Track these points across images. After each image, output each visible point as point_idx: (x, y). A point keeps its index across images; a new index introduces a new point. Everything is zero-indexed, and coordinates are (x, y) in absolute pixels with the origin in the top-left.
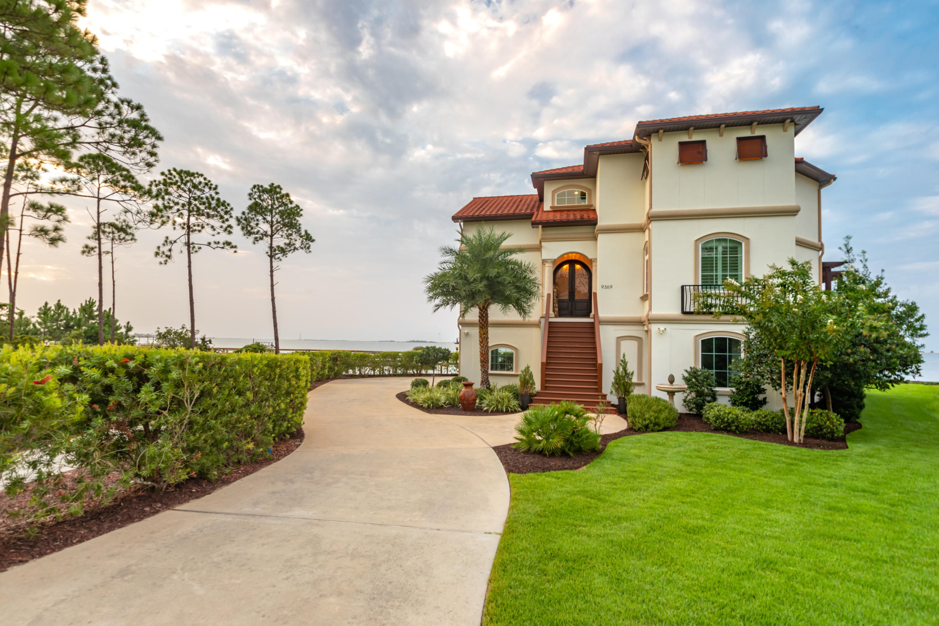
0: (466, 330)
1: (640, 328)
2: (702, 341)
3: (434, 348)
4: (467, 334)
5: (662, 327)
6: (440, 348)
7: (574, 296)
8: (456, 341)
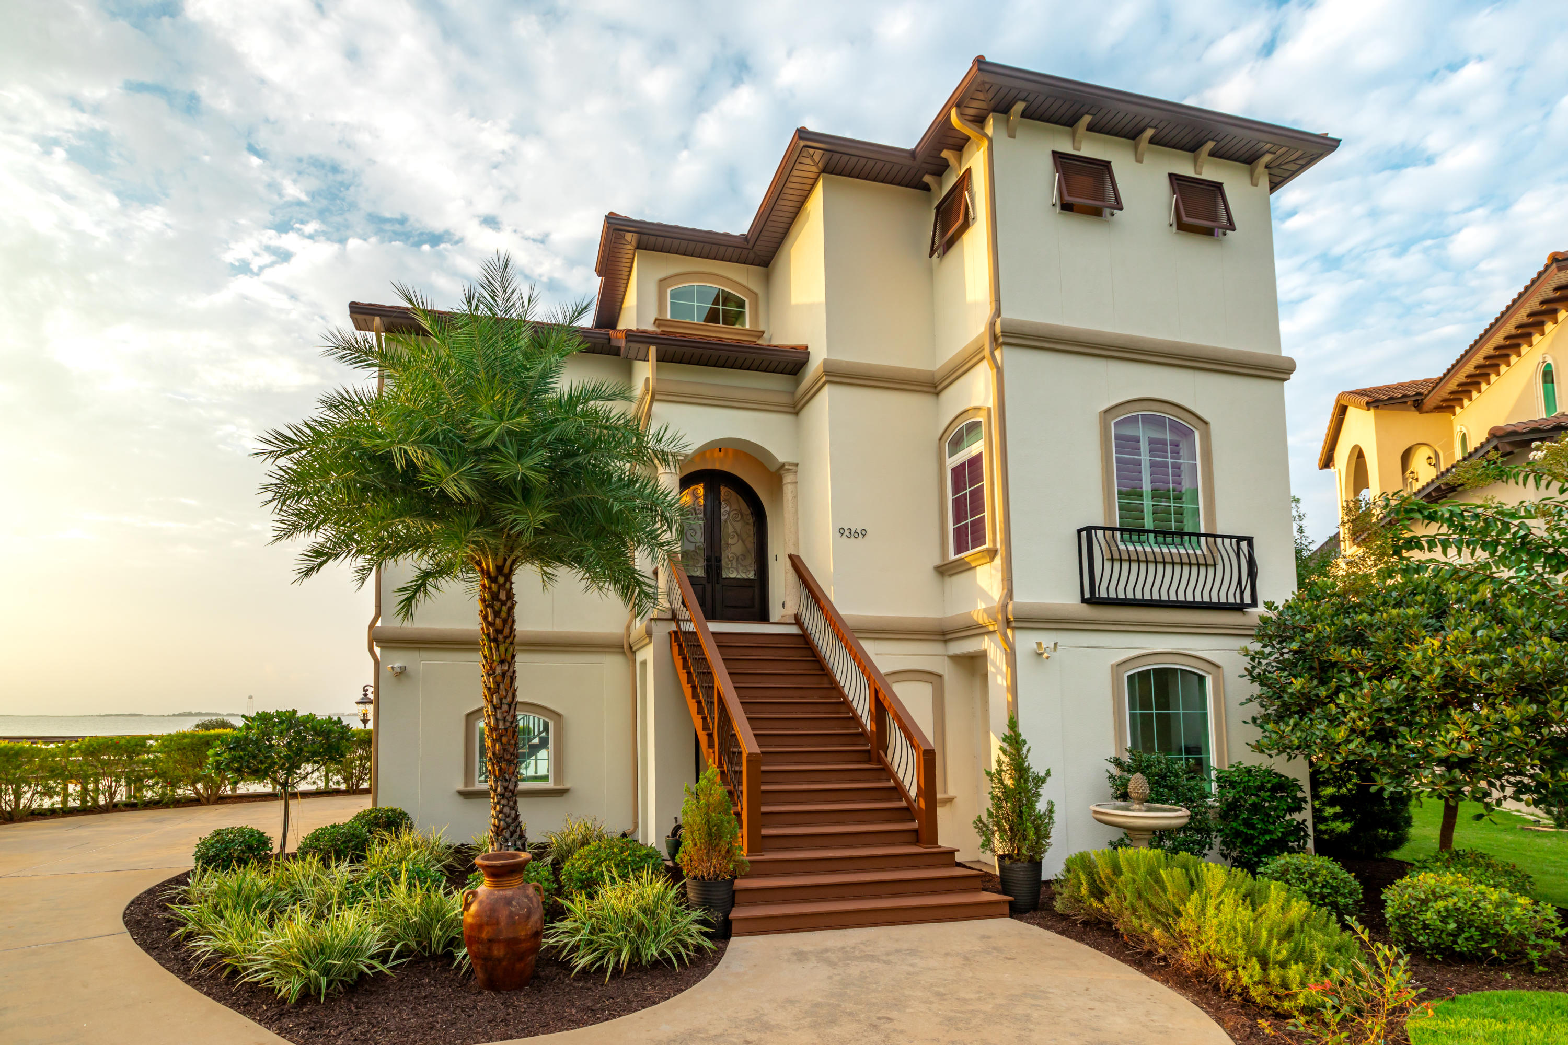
0: (398, 660)
1: (936, 648)
2: (1131, 678)
3: (289, 720)
4: (401, 673)
5: (1047, 639)
6: (311, 718)
7: (719, 568)
8: (360, 695)
